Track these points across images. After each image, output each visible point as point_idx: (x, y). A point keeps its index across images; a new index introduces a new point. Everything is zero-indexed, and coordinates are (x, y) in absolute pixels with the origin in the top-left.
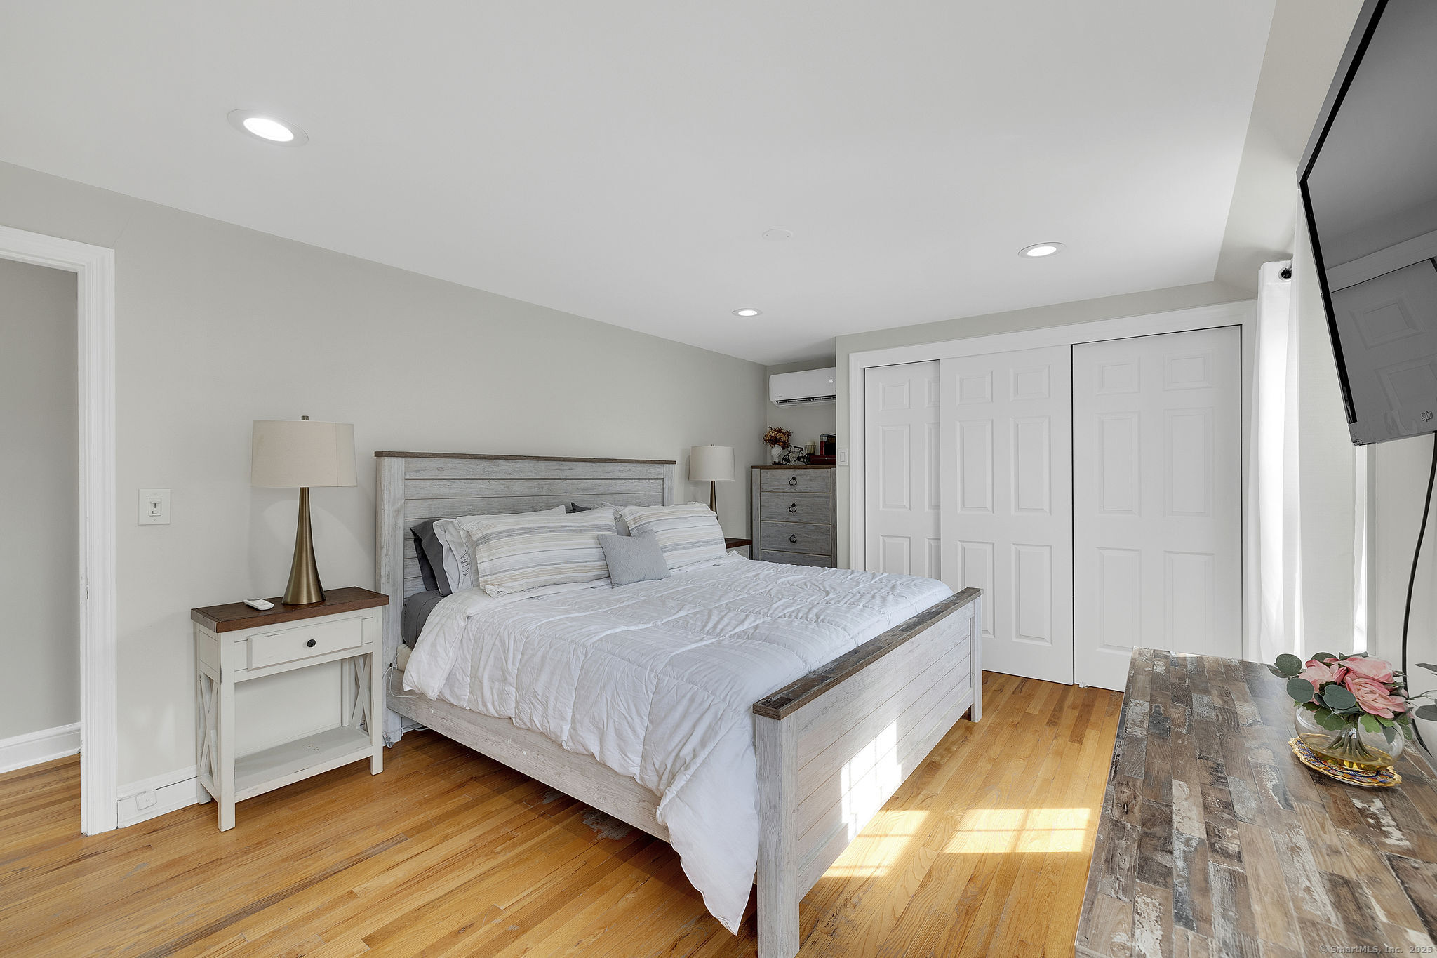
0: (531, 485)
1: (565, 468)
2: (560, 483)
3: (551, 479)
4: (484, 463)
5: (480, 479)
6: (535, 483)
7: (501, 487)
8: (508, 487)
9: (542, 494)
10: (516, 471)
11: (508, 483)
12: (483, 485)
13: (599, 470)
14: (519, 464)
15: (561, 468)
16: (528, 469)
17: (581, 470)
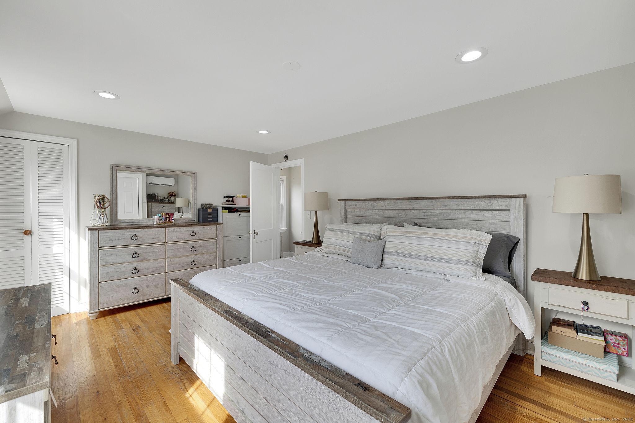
0: (394, 212)
1: (412, 203)
2: (411, 212)
3: (407, 209)
4: (371, 202)
5: (371, 209)
6: (397, 211)
7: (380, 212)
8: (384, 213)
9: (401, 217)
10: (385, 206)
11: (384, 211)
12: (373, 212)
13: (438, 204)
14: (387, 202)
15: (410, 203)
16: (391, 204)
17: (423, 204)
